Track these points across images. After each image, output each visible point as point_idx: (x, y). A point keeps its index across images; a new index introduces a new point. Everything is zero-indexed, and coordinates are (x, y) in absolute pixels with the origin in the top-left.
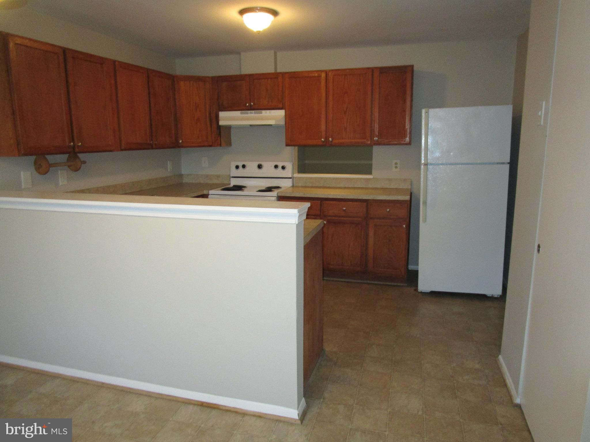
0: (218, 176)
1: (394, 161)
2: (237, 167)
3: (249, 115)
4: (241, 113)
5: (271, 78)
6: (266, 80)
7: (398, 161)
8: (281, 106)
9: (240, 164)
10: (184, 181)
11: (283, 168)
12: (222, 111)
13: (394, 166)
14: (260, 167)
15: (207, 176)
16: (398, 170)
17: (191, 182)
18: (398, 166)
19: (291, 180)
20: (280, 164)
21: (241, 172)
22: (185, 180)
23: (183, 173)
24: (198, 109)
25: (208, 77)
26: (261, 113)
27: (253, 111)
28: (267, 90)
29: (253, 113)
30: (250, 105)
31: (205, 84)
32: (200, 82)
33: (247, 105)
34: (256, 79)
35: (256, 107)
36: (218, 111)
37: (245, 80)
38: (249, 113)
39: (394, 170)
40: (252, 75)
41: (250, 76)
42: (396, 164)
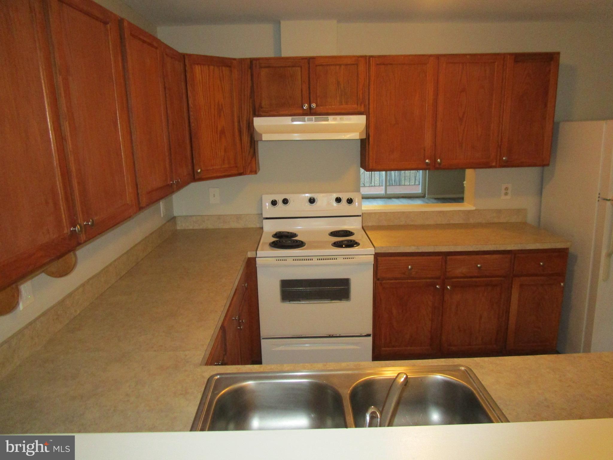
0: (238, 217)
1: (505, 186)
2: (274, 203)
3: (307, 123)
5: (347, 65)
6: (338, 67)
7: (510, 186)
8: (362, 110)
9: (279, 198)
10: (178, 228)
11: (350, 201)
12: (259, 116)
13: (503, 191)
14: (312, 201)
15: (219, 217)
16: (508, 197)
17: (191, 227)
18: (510, 191)
19: (360, 218)
20: (344, 197)
21: (280, 210)
22: (181, 226)
23: (176, 214)
24: (222, 114)
25: (235, 59)
26: (327, 120)
27: (313, 117)
28: (338, 83)
29: (314, 120)
30: (310, 107)
31: (231, 71)
32: (224, 68)
33: (305, 108)
34: (319, 65)
35: (320, 110)
36: (251, 116)
37: (301, 67)
38: (306, 120)
39: (503, 197)
40: (313, 58)
41: (310, 60)
42: (507, 189)
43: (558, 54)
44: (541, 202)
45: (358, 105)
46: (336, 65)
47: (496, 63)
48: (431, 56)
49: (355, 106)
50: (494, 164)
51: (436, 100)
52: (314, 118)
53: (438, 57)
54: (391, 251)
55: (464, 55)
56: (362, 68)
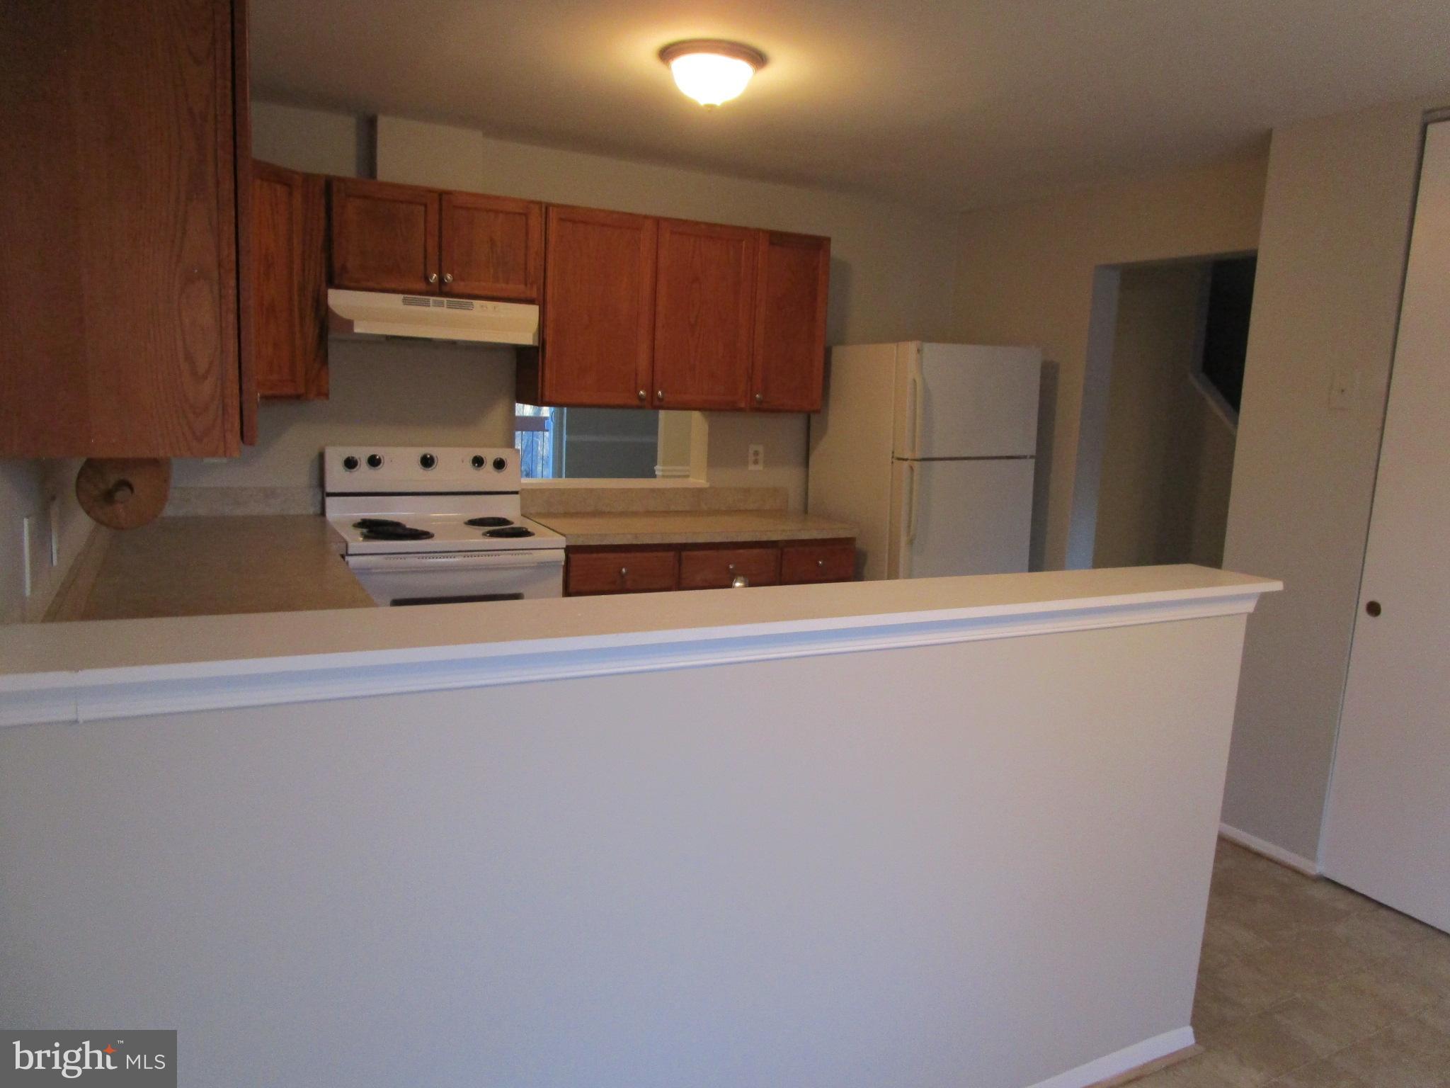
0: (269, 493)
1: (753, 448)
2: (351, 463)
3: (432, 309)
4: (405, 302)
5: (508, 213)
6: (492, 215)
7: (761, 449)
8: (534, 294)
9: (362, 454)
11: (499, 464)
12: (339, 287)
13: (751, 458)
14: (428, 462)
16: (760, 467)
18: (761, 457)
19: (517, 497)
20: (489, 455)
21: (364, 478)
24: (271, 274)
26: (470, 307)
27: (445, 300)
28: (492, 242)
29: (445, 306)
30: (441, 280)
31: (290, 194)
32: (278, 187)
33: (432, 281)
34: (461, 208)
35: (461, 287)
36: (324, 285)
37: (426, 206)
38: (431, 304)
39: (752, 467)
40: (449, 193)
41: (442, 196)
42: (756, 453)
43: (829, 240)
44: (807, 476)
45: (526, 285)
46: (488, 211)
47: (744, 242)
48: (646, 217)
49: (522, 287)
50: (743, 405)
51: (655, 291)
52: (446, 302)
53: (658, 221)
54: (592, 543)
55: (697, 223)
56: (535, 222)
